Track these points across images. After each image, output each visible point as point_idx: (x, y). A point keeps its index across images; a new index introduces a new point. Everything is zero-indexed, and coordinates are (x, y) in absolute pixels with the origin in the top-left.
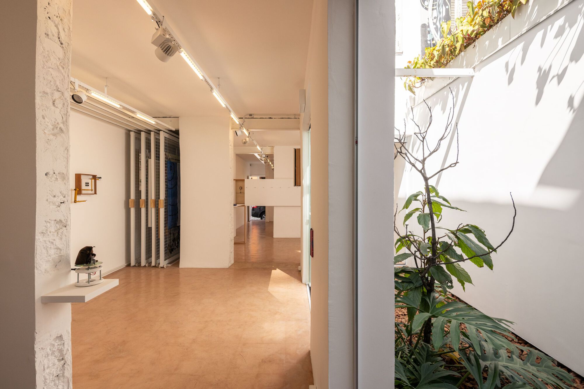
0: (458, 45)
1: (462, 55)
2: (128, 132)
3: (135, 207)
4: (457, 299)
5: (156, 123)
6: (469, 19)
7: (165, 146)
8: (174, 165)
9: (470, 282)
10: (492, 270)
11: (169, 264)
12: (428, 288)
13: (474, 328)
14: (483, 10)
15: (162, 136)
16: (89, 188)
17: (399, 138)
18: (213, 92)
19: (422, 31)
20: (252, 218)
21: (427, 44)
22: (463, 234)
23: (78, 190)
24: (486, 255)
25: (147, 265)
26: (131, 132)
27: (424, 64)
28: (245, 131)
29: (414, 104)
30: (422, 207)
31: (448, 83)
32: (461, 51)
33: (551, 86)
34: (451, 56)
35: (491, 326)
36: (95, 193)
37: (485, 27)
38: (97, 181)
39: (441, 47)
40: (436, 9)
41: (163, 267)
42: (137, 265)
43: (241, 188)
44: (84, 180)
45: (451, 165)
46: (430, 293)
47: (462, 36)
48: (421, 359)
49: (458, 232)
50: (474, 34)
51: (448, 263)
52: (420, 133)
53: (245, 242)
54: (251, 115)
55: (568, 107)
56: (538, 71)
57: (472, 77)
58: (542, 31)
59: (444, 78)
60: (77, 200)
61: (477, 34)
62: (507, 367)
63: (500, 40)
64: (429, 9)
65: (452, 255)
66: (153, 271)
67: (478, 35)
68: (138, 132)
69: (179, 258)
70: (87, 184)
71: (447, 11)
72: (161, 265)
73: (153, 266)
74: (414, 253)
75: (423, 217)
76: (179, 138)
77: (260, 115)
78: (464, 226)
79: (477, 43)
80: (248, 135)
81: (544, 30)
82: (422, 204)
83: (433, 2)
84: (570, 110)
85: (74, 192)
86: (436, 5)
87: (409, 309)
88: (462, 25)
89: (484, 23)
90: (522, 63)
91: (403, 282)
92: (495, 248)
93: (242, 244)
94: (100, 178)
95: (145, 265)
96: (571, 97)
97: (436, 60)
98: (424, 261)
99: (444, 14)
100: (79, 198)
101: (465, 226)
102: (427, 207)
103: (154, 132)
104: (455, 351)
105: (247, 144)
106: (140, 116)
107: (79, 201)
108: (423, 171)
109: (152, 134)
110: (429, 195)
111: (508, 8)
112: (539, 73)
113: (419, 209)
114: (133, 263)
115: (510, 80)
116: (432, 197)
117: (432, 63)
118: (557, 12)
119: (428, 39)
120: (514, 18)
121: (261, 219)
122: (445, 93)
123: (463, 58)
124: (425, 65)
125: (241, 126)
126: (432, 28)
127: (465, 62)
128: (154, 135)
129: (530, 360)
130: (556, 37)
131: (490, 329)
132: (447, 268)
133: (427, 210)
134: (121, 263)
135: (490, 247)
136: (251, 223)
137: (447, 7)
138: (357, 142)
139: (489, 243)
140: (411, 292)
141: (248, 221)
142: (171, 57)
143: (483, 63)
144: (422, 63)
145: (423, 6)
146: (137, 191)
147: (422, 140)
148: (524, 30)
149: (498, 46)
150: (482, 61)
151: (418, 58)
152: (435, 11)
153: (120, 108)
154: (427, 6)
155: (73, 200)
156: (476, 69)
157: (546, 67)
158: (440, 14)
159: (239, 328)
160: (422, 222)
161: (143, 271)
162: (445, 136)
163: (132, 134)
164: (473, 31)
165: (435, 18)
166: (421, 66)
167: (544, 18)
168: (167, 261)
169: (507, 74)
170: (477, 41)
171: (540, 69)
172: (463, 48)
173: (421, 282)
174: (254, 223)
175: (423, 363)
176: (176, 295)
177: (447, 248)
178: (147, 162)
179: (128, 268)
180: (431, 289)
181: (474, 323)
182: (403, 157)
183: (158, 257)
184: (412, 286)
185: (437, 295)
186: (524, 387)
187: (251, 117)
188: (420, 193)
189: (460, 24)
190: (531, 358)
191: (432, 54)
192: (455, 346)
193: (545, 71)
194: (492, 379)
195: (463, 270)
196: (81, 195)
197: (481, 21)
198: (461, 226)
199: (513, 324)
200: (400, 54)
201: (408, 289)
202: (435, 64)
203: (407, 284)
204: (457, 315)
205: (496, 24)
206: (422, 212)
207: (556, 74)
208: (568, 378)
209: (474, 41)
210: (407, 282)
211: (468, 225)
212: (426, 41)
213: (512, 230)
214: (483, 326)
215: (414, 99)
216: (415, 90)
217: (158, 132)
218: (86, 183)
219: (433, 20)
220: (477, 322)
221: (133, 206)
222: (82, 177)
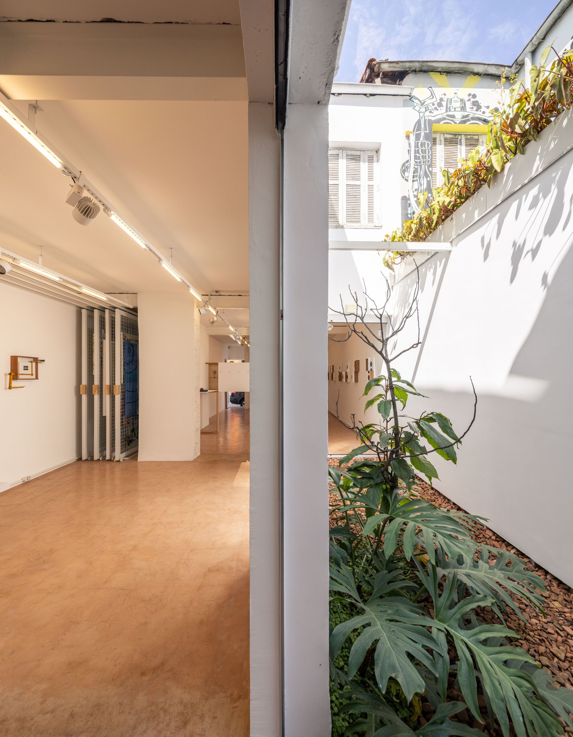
0: (435, 218)
1: (440, 229)
2: (79, 310)
3: (87, 393)
4: (436, 492)
5: (108, 300)
6: (446, 189)
7: (122, 325)
8: (133, 346)
9: (437, 477)
10: (455, 463)
11: (126, 457)
12: (391, 484)
13: (432, 532)
14: (458, 179)
15: (118, 315)
16: (29, 372)
17: (361, 316)
18: (162, 263)
19: (402, 203)
20: (230, 404)
21: (408, 217)
22: (427, 423)
23: (14, 375)
24: (448, 447)
25: (101, 459)
26: (82, 310)
27: (402, 238)
28: (210, 309)
29: (395, 281)
30: (385, 393)
31: (426, 258)
32: (437, 224)
33: (525, 262)
34: (429, 230)
35: (451, 530)
36: (37, 378)
37: (462, 198)
38: (39, 364)
39: (418, 220)
40: (417, 180)
41: (119, 461)
42: (89, 459)
43: (214, 372)
44: (21, 363)
45: (413, 346)
46: (393, 490)
47: (439, 208)
48: (381, 565)
49: (422, 421)
50: (450, 205)
51: (413, 456)
52: (376, 309)
53: (217, 431)
54: (217, 292)
55: (542, 284)
56: (513, 247)
57: (450, 252)
58: (517, 202)
59: (422, 252)
60: (13, 386)
61: (454, 206)
62: (469, 576)
63: (477, 212)
64: (409, 181)
65: (414, 447)
66: (108, 466)
67: (456, 206)
68: (91, 310)
69: (137, 452)
70: (26, 368)
71: (429, 183)
72: (117, 459)
73: (108, 460)
74: (376, 444)
75: (383, 404)
76: (137, 316)
77: (228, 291)
78: (428, 415)
79: (454, 215)
80: (215, 314)
81: (518, 200)
82: (385, 389)
83: (414, 173)
84: (544, 288)
85: (9, 376)
86: (417, 176)
87: (367, 509)
88: (439, 196)
89: (460, 194)
90: (497, 238)
91: (363, 478)
92: (459, 438)
93: (214, 433)
94: (43, 361)
95: (98, 458)
96: (545, 274)
97: (414, 234)
98: (387, 453)
99: (425, 186)
100: (14, 383)
101: (430, 414)
102: (389, 393)
103: (109, 309)
104: (427, 553)
105: (215, 324)
106: (86, 290)
107: (14, 388)
108: (384, 352)
109: (107, 312)
110: (390, 379)
111: (484, 177)
112: (513, 248)
113: (383, 395)
114: (84, 456)
115: (486, 256)
116: (394, 382)
117: (410, 237)
118: (532, 180)
119: (409, 212)
120: (489, 187)
121: (241, 406)
122: (424, 270)
123: (441, 231)
124: (403, 240)
125: (206, 303)
126: (413, 200)
127: (442, 237)
128: (109, 313)
129: (501, 564)
130: (530, 208)
131: (449, 533)
132: (412, 461)
133: (389, 397)
134: (71, 457)
135: (454, 437)
136: (229, 410)
137: (428, 179)
138: (282, 316)
139: (454, 434)
140: (371, 489)
141: (226, 408)
142: (91, 219)
143: (460, 236)
144: (400, 237)
145: (403, 177)
146: (90, 375)
147: (380, 317)
148: (499, 201)
149: (474, 219)
150: (459, 235)
151: (396, 232)
152: (416, 183)
153: (59, 281)
154: (408, 177)
155: (8, 386)
156: (453, 243)
157: (520, 242)
158: (421, 186)
159: (190, 530)
160: (382, 409)
161: (96, 466)
162: (411, 314)
163: (84, 312)
164: (450, 202)
165: (416, 190)
166: (399, 241)
167: (519, 186)
168: (124, 454)
169: (483, 249)
170: (454, 213)
171: (514, 244)
172: (441, 221)
173: (382, 477)
174: (234, 410)
175: (382, 571)
176: (126, 493)
177: (411, 439)
178: (101, 343)
179: (80, 462)
180: (394, 486)
181: (433, 525)
182: (360, 336)
183: (113, 450)
184: (372, 482)
185: (400, 492)
186: (484, 600)
187: (217, 294)
188: (382, 377)
189: (437, 195)
190: (502, 562)
191: (410, 228)
192: (407, 554)
193: (519, 246)
194: (448, 592)
195: (429, 463)
196: (18, 380)
197: (458, 191)
198: (425, 414)
199: (487, 521)
200: (379, 228)
201: (369, 486)
202: (413, 237)
203: (367, 480)
204: (417, 517)
205: (472, 195)
206: (385, 398)
207: (530, 249)
208: (540, 584)
209: (452, 213)
210: (367, 478)
211: (432, 413)
212: (407, 214)
213: (474, 419)
214: (442, 529)
215: (395, 276)
216: (394, 266)
217: (113, 309)
218: (24, 367)
219: (413, 192)
220: (437, 525)
221: (85, 393)
222: (19, 360)
